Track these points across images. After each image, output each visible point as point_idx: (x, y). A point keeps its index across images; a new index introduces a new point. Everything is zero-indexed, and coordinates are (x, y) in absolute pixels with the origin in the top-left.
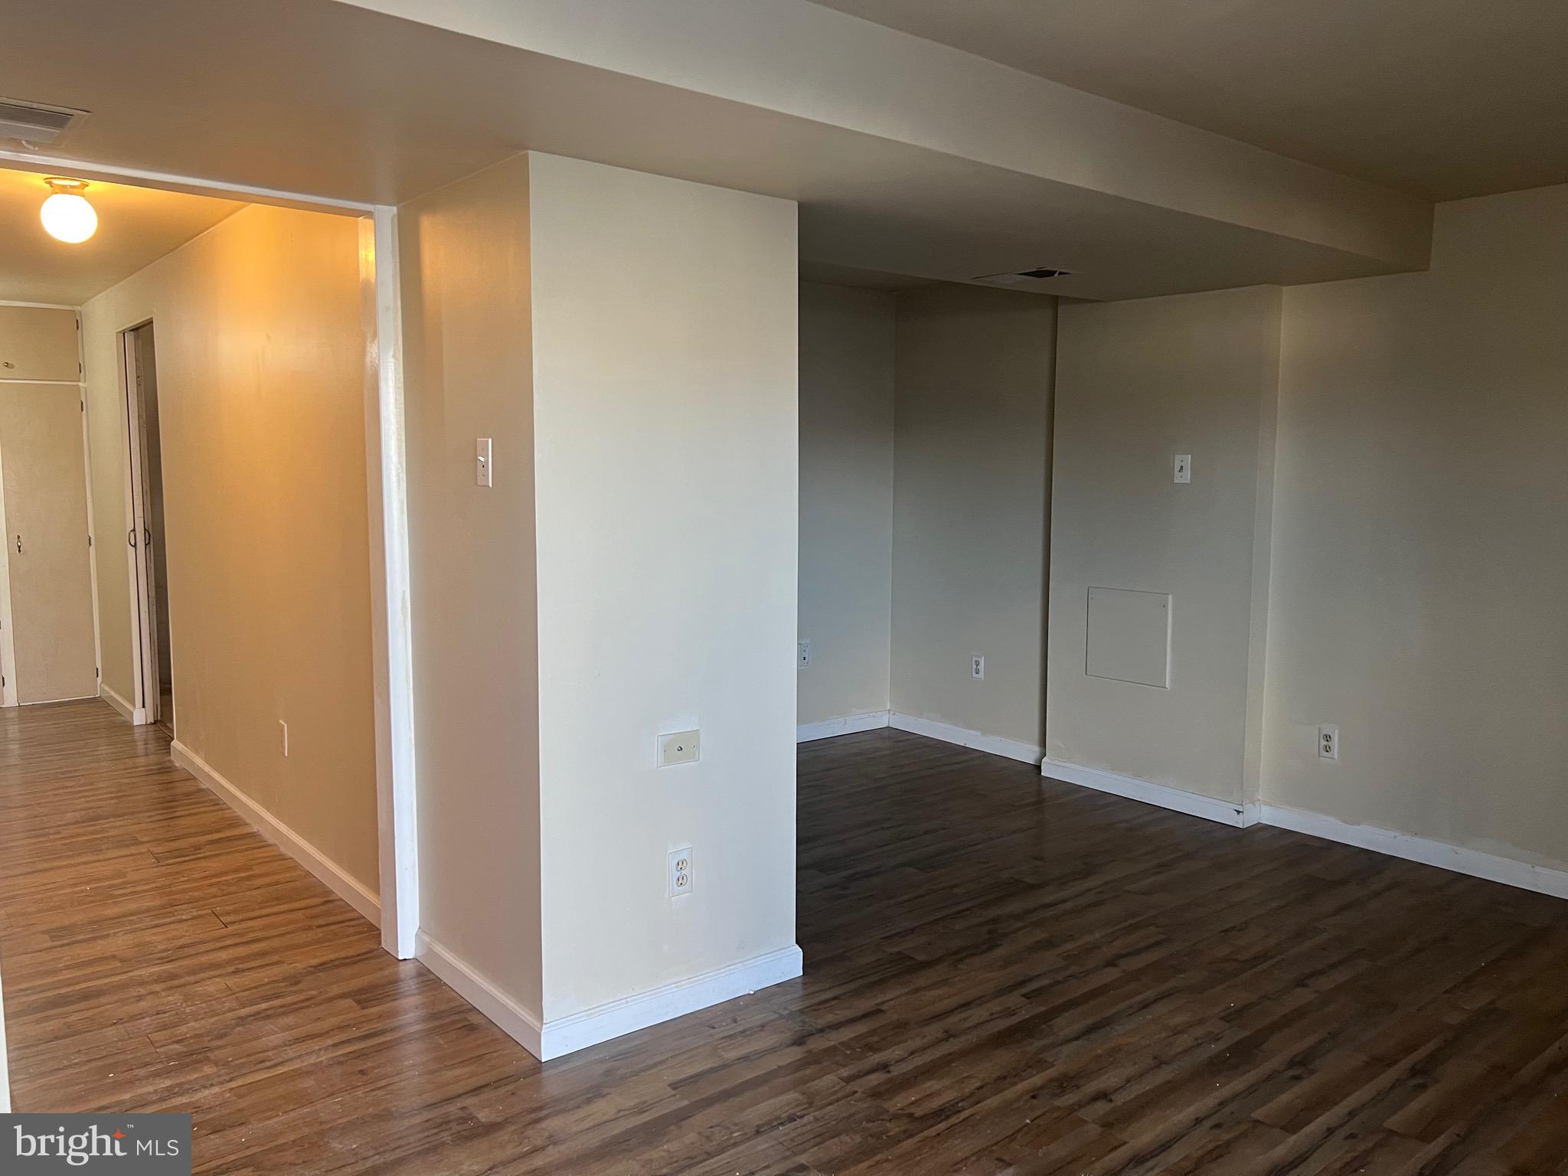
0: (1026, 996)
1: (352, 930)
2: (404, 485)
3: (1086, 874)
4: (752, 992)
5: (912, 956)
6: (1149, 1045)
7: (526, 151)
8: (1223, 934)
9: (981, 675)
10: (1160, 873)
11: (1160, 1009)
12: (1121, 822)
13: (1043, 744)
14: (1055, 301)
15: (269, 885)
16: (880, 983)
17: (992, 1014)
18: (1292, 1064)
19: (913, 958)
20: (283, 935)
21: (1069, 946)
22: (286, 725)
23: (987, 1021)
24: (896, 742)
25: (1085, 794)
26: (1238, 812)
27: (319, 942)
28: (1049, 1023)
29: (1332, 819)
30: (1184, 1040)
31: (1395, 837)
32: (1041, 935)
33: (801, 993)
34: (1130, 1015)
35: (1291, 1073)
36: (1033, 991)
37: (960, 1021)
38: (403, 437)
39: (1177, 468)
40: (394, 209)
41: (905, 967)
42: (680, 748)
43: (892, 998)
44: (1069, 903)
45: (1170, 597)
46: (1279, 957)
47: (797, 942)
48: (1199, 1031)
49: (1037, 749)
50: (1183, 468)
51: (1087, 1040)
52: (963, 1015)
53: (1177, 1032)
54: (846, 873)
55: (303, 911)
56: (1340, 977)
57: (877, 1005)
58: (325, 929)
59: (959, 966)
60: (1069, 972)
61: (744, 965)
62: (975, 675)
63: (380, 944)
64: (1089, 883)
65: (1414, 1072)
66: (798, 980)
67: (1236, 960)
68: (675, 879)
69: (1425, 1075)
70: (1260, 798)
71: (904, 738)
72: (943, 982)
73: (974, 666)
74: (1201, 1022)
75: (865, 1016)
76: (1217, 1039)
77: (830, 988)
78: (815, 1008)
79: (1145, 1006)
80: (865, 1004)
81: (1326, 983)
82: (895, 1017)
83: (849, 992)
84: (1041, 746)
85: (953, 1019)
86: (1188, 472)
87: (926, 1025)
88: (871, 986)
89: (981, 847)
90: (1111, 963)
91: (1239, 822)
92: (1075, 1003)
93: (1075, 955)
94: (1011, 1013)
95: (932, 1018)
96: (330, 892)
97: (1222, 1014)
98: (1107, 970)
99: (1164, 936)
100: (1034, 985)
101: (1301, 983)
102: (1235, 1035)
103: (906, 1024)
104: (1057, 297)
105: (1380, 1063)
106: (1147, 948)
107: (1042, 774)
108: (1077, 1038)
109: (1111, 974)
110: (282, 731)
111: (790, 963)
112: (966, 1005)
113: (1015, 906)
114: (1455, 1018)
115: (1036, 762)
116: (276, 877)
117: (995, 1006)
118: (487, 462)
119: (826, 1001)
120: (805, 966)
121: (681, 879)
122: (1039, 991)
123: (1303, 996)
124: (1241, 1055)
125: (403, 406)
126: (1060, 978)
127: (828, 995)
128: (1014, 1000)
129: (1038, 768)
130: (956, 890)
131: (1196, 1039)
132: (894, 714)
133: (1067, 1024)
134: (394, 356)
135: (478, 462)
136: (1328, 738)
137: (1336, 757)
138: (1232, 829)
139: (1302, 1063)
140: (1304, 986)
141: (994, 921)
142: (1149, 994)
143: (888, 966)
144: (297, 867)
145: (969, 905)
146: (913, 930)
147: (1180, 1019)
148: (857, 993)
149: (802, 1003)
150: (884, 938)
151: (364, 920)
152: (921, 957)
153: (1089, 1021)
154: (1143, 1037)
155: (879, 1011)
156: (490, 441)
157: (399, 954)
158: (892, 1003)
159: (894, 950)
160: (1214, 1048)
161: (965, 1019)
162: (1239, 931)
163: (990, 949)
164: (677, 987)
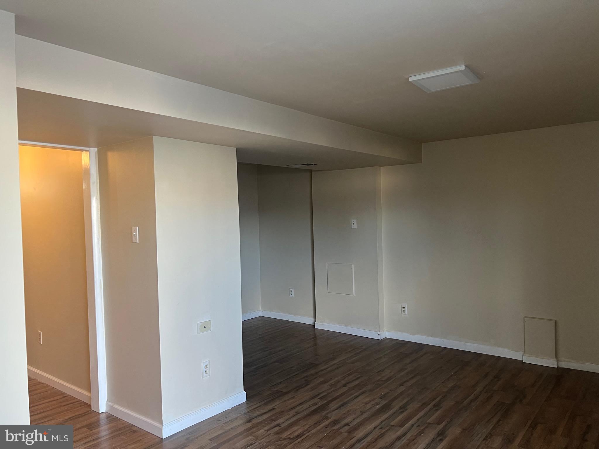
0: (319, 398)
1: (77, 405)
2: (100, 242)
3: (334, 359)
4: (230, 408)
5: (282, 391)
6: (359, 408)
7: (152, 136)
8: (377, 373)
9: (293, 295)
10: (356, 356)
11: (361, 397)
12: (342, 341)
13: (315, 317)
14: (311, 171)
15: (39, 393)
16: (273, 400)
17: (310, 405)
18: (401, 408)
19: (282, 392)
20: (51, 410)
21: (331, 382)
22: (41, 332)
23: (309, 408)
24: (264, 321)
25: (330, 333)
26: (379, 334)
27: (67, 410)
28: (329, 406)
29: (407, 334)
30: (369, 406)
31: (426, 338)
32: (321, 379)
33: (246, 407)
34: (352, 400)
35: (400, 411)
36: (322, 397)
37: (300, 408)
38: (100, 226)
39: (352, 224)
40: (96, 149)
41: (281, 394)
42: (205, 327)
43: (277, 404)
44: (329, 369)
45: (353, 265)
46: (395, 378)
47: (244, 390)
48: (373, 403)
49: (313, 319)
50: (354, 224)
51: (340, 409)
52: (302, 406)
53: (367, 403)
54: (255, 367)
55: (56, 401)
56: (413, 381)
57: (273, 407)
58: (67, 406)
59: (297, 392)
60: (332, 389)
61: (227, 399)
62: (290, 295)
63: (91, 409)
64: (335, 362)
65: (435, 406)
66: (245, 403)
67: (382, 380)
68: (204, 371)
69: (437, 406)
70: (385, 329)
71: (266, 320)
72: (293, 398)
73: (290, 292)
74: (373, 400)
75: (269, 411)
76: (378, 404)
77: (256, 404)
78: (253, 410)
79: (356, 397)
80: (269, 407)
81: (409, 384)
82: (279, 410)
83: (263, 404)
84: (314, 318)
85: (298, 408)
86: (356, 224)
87: (289, 411)
88: (270, 402)
89: (299, 354)
90: (345, 386)
91: (379, 338)
92: (335, 399)
93: (333, 384)
94: (315, 404)
95: (291, 409)
96: (64, 393)
97: (379, 397)
98: (343, 388)
99: (360, 376)
100: (321, 395)
101: (401, 385)
102: (383, 403)
103: (283, 412)
104: (311, 170)
105: (425, 405)
106: (355, 380)
107: (315, 328)
108: (337, 409)
109: (345, 389)
110: (40, 335)
111: (242, 397)
112: (301, 404)
113: (313, 371)
114: (445, 390)
115: (313, 323)
116: (41, 390)
117: (311, 402)
118: (137, 234)
119: (255, 408)
120: (248, 398)
121: (206, 372)
122: (324, 396)
123: (402, 388)
124: (386, 408)
125: (100, 215)
126: (330, 392)
127: (256, 406)
128: (316, 400)
129: (314, 326)
130: (293, 369)
131: (373, 405)
132: (263, 311)
133: (334, 405)
134: (97, 198)
135: (133, 235)
136: (404, 308)
137: (407, 314)
138: (377, 340)
139: (403, 408)
140: (403, 386)
141: (306, 377)
142: (356, 394)
143: (274, 395)
144: (48, 386)
145: (297, 373)
146: (280, 383)
147: (368, 399)
148: (266, 404)
149: (248, 410)
150: (271, 386)
151: (81, 401)
152: (284, 391)
153: (340, 404)
154: (357, 406)
155: (274, 409)
156: (138, 227)
157: (100, 411)
158: (277, 406)
159: (275, 389)
160: (378, 407)
161: (302, 408)
162: (382, 371)
163: (307, 385)
164: (206, 409)
